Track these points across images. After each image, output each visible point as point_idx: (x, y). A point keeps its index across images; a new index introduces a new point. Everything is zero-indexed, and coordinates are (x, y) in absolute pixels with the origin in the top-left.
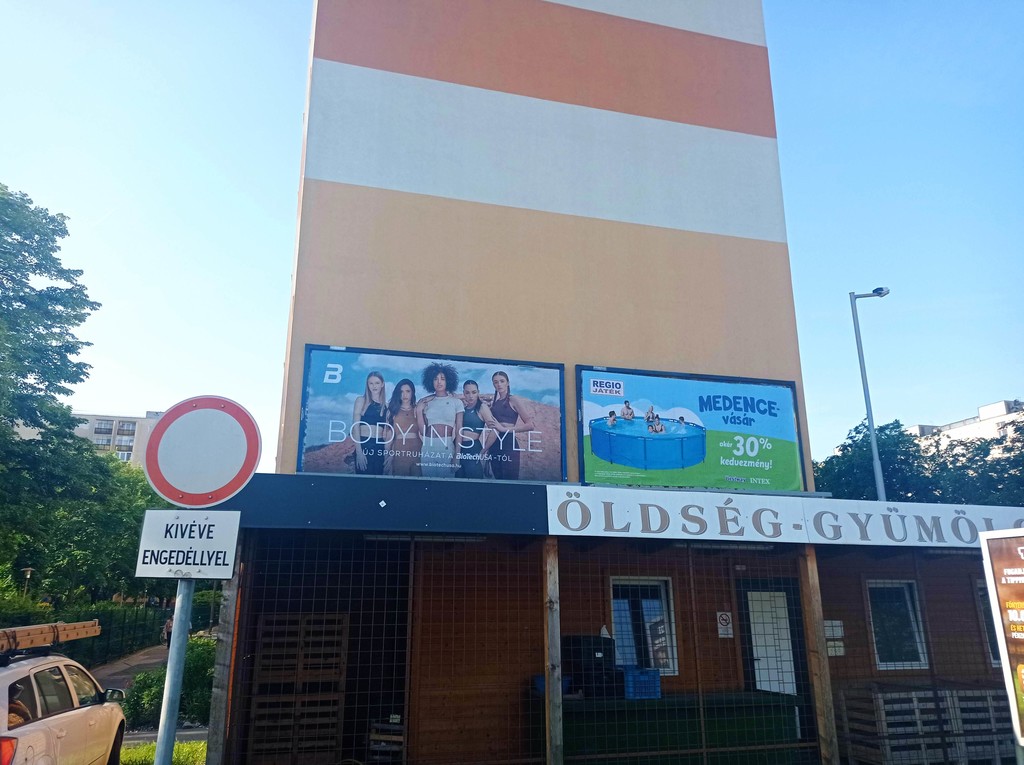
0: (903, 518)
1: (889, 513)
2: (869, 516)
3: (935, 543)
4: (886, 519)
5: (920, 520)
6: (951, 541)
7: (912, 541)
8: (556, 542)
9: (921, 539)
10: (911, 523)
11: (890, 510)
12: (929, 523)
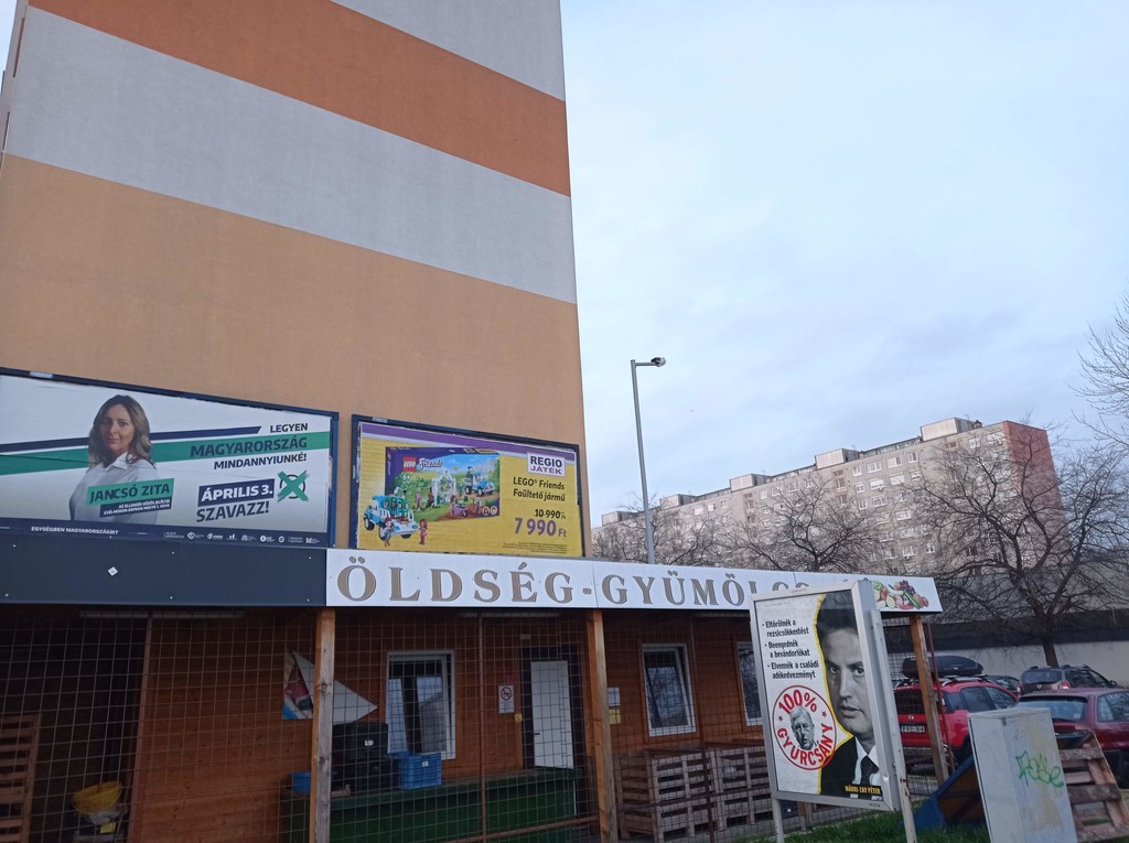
0: (681, 581)
2: (651, 580)
3: (709, 606)
4: (667, 582)
5: (696, 583)
6: (723, 604)
7: (689, 604)
8: (333, 615)
9: (697, 602)
10: (689, 586)
11: (669, 572)
12: (703, 586)
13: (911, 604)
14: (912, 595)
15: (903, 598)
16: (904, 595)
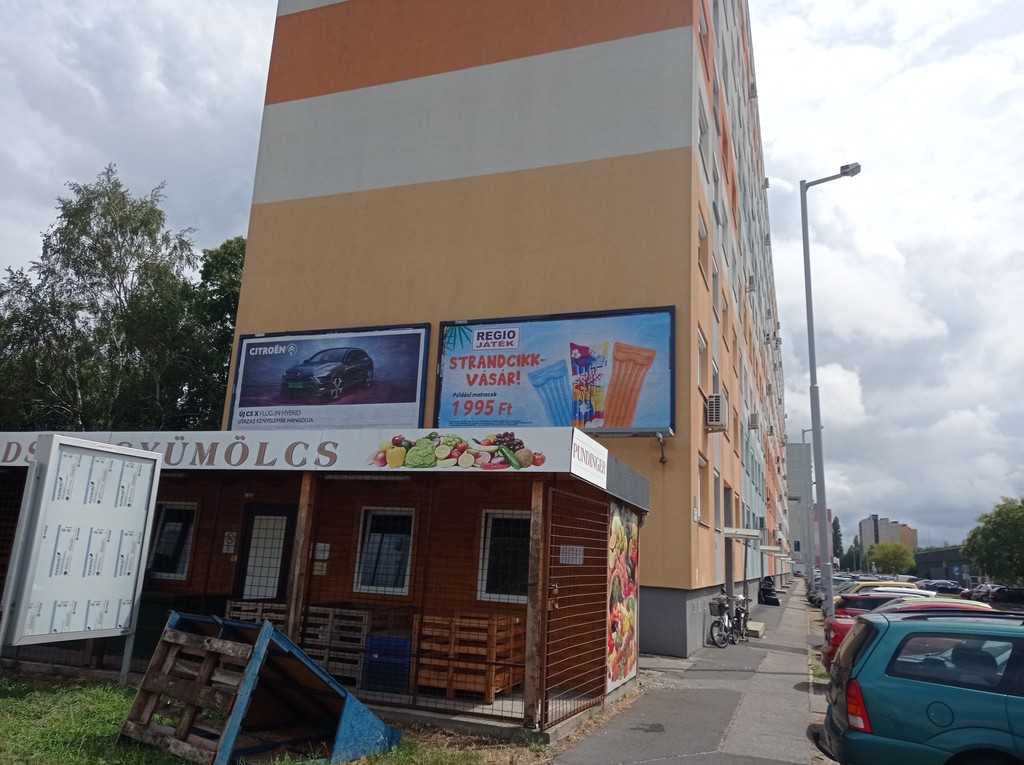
0: (185, 445)
1: (175, 441)
2: (157, 444)
3: (204, 467)
4: (171, 446)
5: (200, 446)
6: (220, 464)
7: (185, 465)
9: (193, 463)
10: (191, 449)
11: (177, 438)
12: (206, 448)
13: (507, 462)
14: (514, 451)
15: (493, 455)
16: (497, 451)
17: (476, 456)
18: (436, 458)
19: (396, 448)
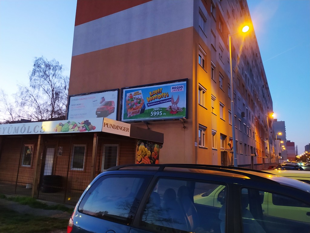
0: (12, 127)
1: (10, 127)
2: (6, 128)
3: (16, 134)
6: (19, 133)
7: (12, 134)
10: (14, 128)
12: (17, 128)
13: (86, 129)
14: (88, 125)
15: (83, 127)
16: (84, 126)
17: (79, 128)
18: (69, 129)
19: (60, 126)
